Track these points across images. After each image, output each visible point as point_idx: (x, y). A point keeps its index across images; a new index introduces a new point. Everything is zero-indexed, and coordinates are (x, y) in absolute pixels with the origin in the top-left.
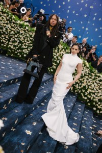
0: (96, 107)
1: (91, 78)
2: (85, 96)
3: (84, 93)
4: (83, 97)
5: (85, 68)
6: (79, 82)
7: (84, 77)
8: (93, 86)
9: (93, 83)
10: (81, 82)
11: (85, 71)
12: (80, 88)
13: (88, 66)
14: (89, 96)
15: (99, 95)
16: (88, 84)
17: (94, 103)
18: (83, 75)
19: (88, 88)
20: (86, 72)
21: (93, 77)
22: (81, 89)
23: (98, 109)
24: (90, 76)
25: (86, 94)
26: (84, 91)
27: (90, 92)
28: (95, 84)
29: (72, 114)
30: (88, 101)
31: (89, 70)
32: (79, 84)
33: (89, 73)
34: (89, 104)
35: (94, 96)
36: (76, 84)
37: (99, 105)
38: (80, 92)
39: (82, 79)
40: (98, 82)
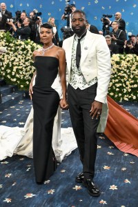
1: (11, 50)
2: (13, 77)
3: (10, 74)
4: (12, 79)
8: (17, 60)
9: (16, 56)
10: (1, 60)
11: (0, 43)
12: (3, 69)
14: (17, 76)
17: (28, 83)
21: (13, 49)
22: (5, 70)
24: (9, 48)
25: (13, 73)
26: (9, 71)
27: (17, 70)
28: (19, 56)
30: (19, 82)
31: (5, 41)
33: (6, 45)
38: (4, 74)
40: (21, 52)
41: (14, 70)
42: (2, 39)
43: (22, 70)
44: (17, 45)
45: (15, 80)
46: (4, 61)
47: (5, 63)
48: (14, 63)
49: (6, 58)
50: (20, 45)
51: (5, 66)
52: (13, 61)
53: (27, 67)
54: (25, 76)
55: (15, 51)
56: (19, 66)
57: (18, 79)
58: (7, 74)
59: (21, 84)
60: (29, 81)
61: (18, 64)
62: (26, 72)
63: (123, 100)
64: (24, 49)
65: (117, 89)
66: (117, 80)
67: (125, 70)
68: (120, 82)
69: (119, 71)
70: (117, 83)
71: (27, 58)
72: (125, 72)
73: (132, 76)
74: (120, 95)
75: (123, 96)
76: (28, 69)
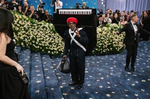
0: (50, 50)
1: (35, 28)
2: (37, 45)
3: (35, 43)
4: (36, 47)
5: (25, 22)
6: (26, 36)
7: (28, 30)
8: (39, 34)
9: (39, 32)
10: (28, 35)
11: (26, 24)
12: (29, 40)
13: (27, 19)
14: (40, 44)
15: (47, 39)
16: (35, 34)
17: (47, 48)
18: (27, 28)
19: (36, 38)
20: (28, 25)
21: (36, 27)
22: (31, 41)
23: (51, 51)
24: (33, 27)
25: (37, 43)
26: (34, 42)
27: (40, 41)
28: (41, 32)
29: (32, 64)
30: (41, 48)
31: (29, 22)
32: (27, 38)
33: (31, 25)
34: (43, 50)
35: (44, 42)
36: (24, 39)
37: (51, 47)
38: (31, 44)
39: (28, 32)
40: (42, 29)
41: (38, 41)
42: (28, 21)
43: (43, 40)
44: (38, 25)
45: (38, 47)
46: (30, 35)
47: (31, 37)
48: (38, 37)
50: (41, 25)
51: (31, 39)
52: (36, 36)
54: (45, 44)
55: (38, 29)
56: (41, 37)
57: (41, 46)
58: (32, 43)
59: (42, 49)
60: (48, 47)
62: (46, 41)
63: (103, 52)
64: (43, 27)
65: (100, 47)
68: (101, 42)
69: (101, 37)
71: (46, 33)
72: (104, 37)
73: (107, 39)
74: (101, 49)
75: (102, 50)
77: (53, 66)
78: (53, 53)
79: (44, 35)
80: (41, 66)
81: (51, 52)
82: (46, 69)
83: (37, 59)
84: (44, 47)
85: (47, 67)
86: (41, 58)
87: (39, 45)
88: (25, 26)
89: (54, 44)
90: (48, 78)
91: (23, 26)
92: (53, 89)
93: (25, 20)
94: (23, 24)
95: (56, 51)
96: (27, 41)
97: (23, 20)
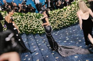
41: (29, 27)
42: (18, 15)
43: (32, 25)
44: (26, 16)
45: (30, 31)
46: (23, 24)
47: (24, 25)
48: (28, 24)
49: (23, 23)
50: (28, 15)
51: (24, 27)
52: (27, 24)
53: (34, 23)
54: (34, 27)
55: (26, 18)
56: (30, 24)
57: (32, 30)
58: (26, 29)
59: (33, 31)
60: (37, 29)
61: (29, 24)
62: (34, 26)
64: (30, 17)
65: (73, 19)
66: (72, 16)
67: (74, 11)
70: (72, 17)
71: (33, 20)
72: (74, 12)
74: (74, 21)
76: (35, 24)
77: (44, 41)
78: (41, 32)
79: (32, 21)
80: (35, 43)
81: (40, 32)
82: (40, 44)
83: (32, 39)
84: (34, 30)
85: (40, 43)
86: (35, 38)
87: (31, 30)
88: (18, 19)
89: (40, 26)
90: (42, 49)
91: (16, 19)
92: (47, 56)
93: (16, 15)
94: (16, 18)
95: (43, 30)
96: (22, 29)
97: (15, 15)
